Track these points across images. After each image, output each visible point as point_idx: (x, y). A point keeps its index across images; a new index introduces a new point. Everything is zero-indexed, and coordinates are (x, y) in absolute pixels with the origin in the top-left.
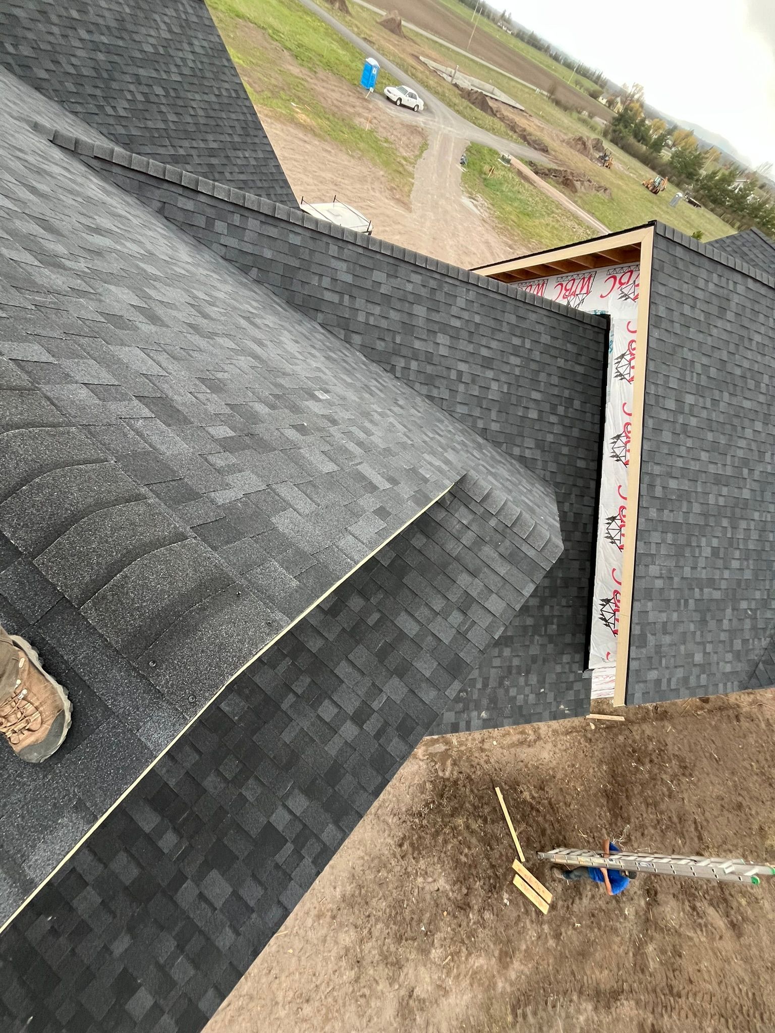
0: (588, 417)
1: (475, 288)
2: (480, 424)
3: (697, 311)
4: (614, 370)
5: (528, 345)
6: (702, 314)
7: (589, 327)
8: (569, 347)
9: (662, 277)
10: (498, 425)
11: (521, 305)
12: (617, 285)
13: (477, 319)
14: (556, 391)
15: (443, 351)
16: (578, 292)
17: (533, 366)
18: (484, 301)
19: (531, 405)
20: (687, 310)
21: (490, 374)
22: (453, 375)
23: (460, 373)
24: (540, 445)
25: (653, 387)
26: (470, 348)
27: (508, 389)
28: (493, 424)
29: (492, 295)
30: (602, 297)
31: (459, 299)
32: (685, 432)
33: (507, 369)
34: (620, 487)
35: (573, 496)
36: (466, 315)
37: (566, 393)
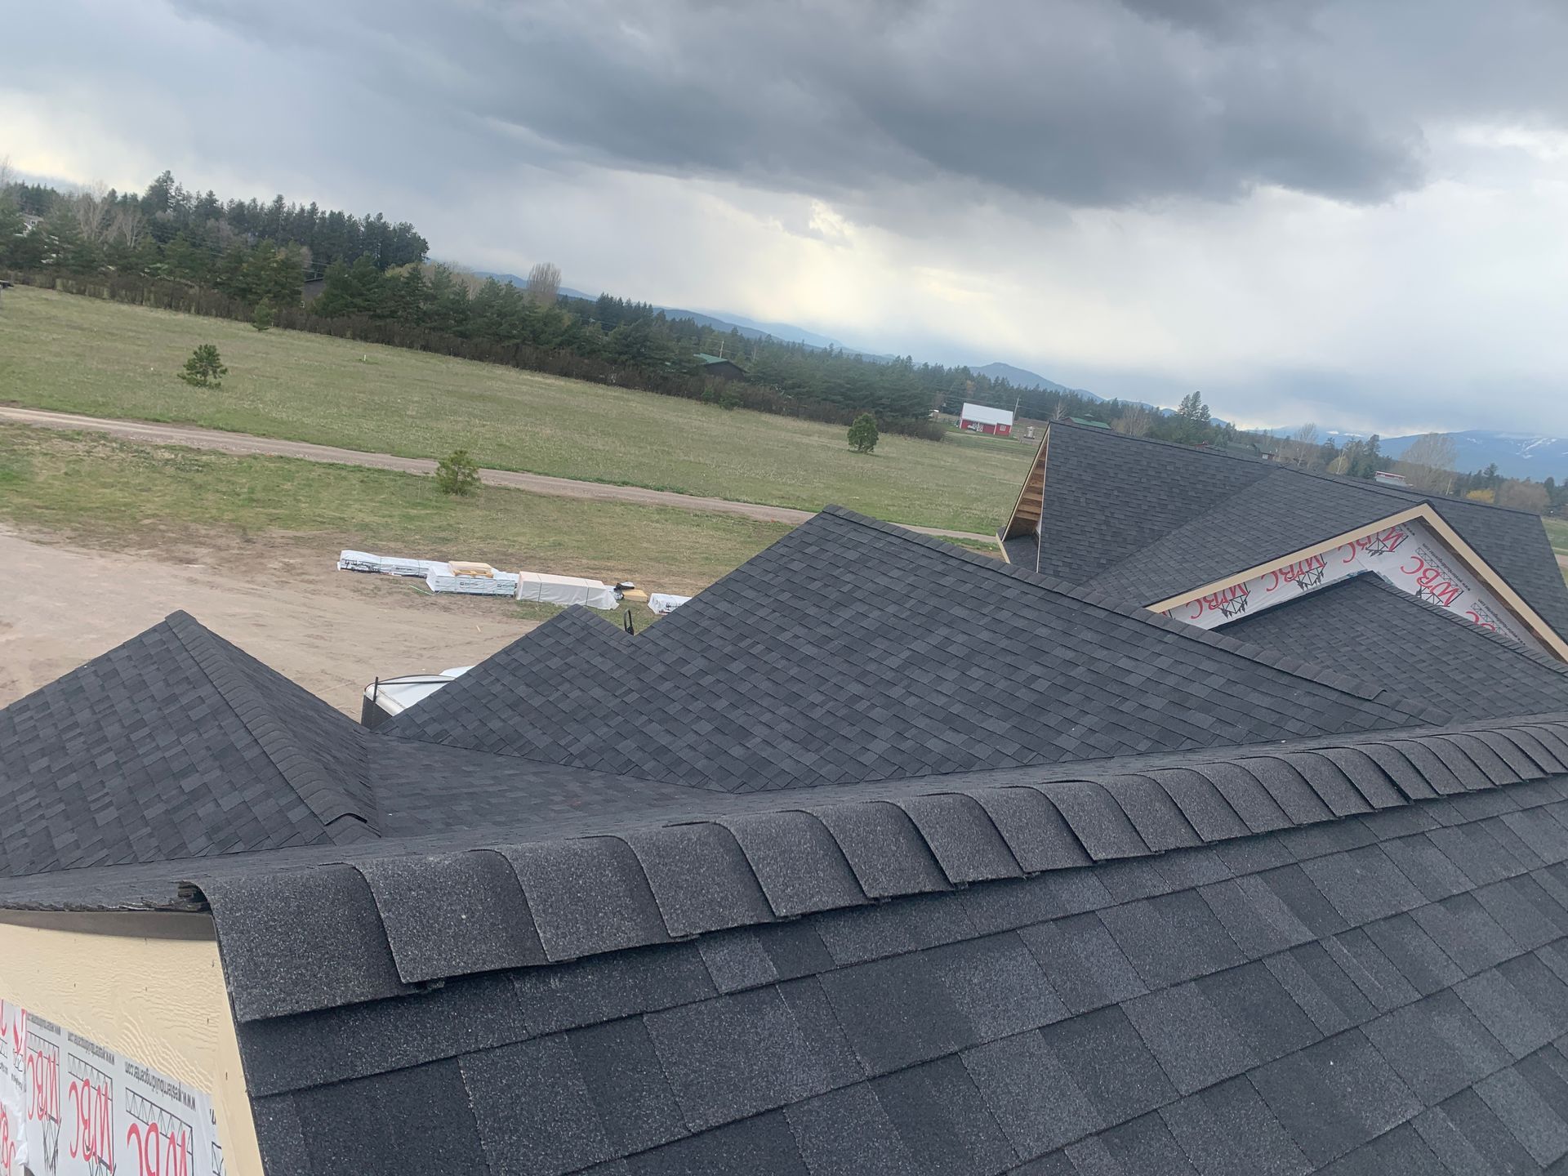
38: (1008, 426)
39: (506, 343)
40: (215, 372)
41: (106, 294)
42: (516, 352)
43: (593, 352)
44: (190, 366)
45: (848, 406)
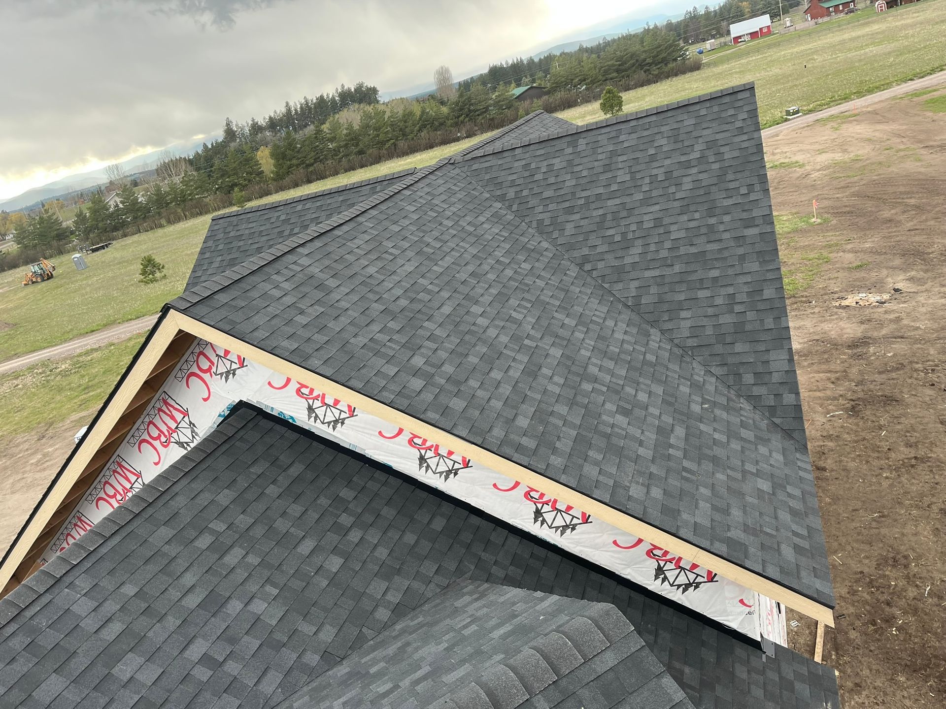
0: (373, 486)
1: (76, 572)
2: (313, 659)
3: (310, 310)
4: (324, 427)
5: (220, 526)
6: (316, 307)
7: (241, 433)
8: (256, 470)
9: (246, 327)
10: (328, 627)
11: (150, 511)
12: (206, 376)
13: (130, 590)
14: (314, 515)
15: (149, 676)
16: (173, 425)
17: (259, 531)
18: (108, 565)
19: (318, 560)
20: (302, 320)
21: (235, 606)
22: (203, 674)
23: (206, 660)
24: (387, 573)
25: (385, 394)
26: (172, 622)
27: (275, 585)
28: (322, 636)
29: (104, 550)
30: (205, 400)
31: (74, 608)
32: (458, 383)
33: (241, 575)
34: (495, 485)
35: (485, 556)
36: (111, 607)
37: (324, 501)
38: (768, 27)
39: (387, 146)
40: (159, 269)
41: (163, 222)
42: (395, 148)
43: (441, 124)
44: (144, 273)
45: (623, 77)
